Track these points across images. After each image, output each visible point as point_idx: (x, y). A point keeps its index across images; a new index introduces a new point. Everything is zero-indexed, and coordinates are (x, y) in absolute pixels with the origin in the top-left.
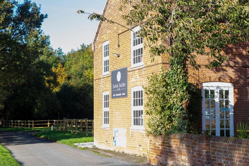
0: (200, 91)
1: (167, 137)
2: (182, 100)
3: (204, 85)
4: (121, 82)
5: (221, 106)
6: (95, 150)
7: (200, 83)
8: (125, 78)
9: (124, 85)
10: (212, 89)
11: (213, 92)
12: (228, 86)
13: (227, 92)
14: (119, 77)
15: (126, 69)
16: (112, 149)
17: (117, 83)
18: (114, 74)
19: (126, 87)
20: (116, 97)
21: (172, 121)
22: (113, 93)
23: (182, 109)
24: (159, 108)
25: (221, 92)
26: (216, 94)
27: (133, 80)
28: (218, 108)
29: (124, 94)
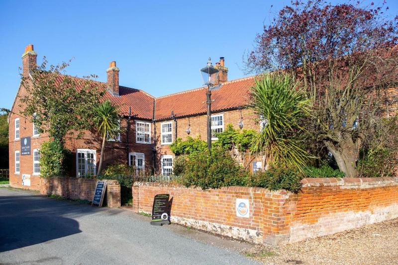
0: (75, 154)
1: (50, 179)
2: (59, 158)
3: (78, 150)
4: (27, 145)
5: (89, 163)
6: (10, 188)
7: (75, 149)
8: (29, 143)
9: (29, 147)
10: (83, 152)
11: (83, 154)
12: (94, 152)
13: (92, 155)
14: (25, 142)
15: (30, 137)
16: (21, 188)
17: (24, 146)
18: (22, 140)
19: (30, 148)
20: (24, 155)
21: (53, 170)
22: (22, 152)
23: (59, 163)
24: (46, 163)
25: (88, 155)
26: (85, 156)
27: (34, 144)
28: (86, 163)
29: (29, 153)
